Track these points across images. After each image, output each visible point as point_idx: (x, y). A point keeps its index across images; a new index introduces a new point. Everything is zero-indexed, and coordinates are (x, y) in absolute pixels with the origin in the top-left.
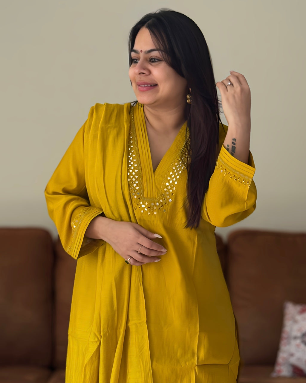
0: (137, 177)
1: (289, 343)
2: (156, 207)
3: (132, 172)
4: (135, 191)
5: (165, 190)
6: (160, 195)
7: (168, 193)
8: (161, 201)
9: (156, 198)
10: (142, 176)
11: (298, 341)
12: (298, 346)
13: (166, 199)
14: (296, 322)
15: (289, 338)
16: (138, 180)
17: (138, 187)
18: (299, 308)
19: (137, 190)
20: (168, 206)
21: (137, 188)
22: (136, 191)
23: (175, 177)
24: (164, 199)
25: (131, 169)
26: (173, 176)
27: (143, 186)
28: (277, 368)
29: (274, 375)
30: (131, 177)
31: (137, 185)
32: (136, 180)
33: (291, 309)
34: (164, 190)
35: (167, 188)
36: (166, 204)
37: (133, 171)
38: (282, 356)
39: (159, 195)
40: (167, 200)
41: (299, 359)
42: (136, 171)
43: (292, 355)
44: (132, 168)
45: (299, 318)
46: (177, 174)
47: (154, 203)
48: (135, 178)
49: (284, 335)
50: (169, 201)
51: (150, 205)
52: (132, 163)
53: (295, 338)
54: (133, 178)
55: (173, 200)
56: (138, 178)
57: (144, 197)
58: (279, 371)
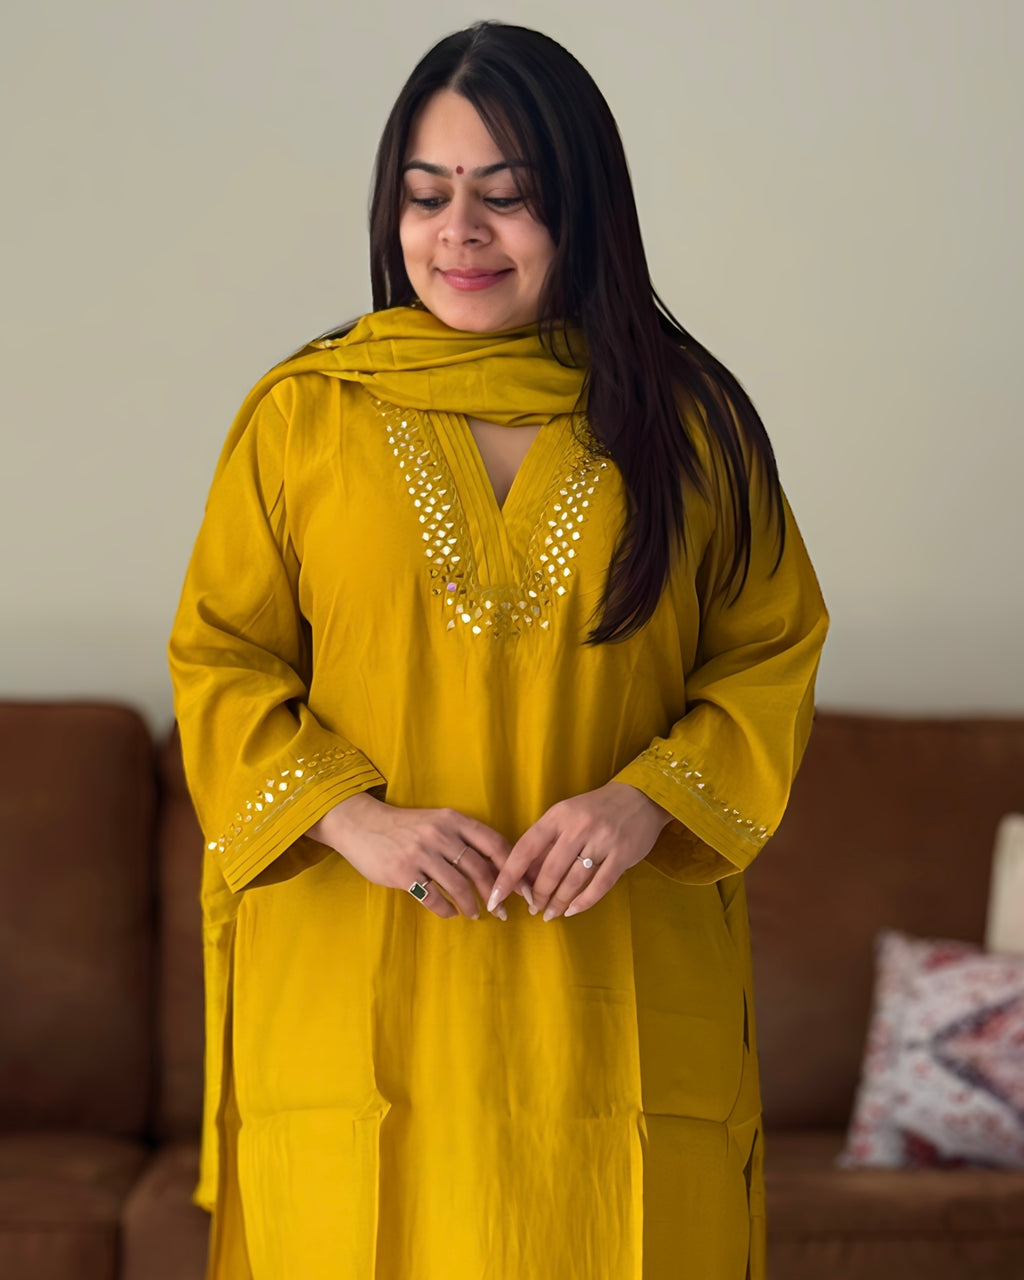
0: (449, 525)
1: (892, 1062)
2: (518, 614)
3: (434, 512)
4: (448, 568)
5: (544, 558)
6: (529, 576)
7: (551, 568)
8: (533, 594)
9: (515, 586)
10: (466, 523)
11: (922, 1057)
12: (920, 1071)
13: (546, 587)
14: (913, 995)
15: (892, 1046)
16: (456, 534)
17: (458, 555)
18: (923, 951)
19: (456, 565)
20: (554, 609)
21: (455, 559)
22: (452, 568)
23: (572, 518)
24: (540, 586)
25: (430, 505)
26: (564, 516)
27: (472, 549)
28: (857, 1140)
29: (847, 1161)
30: (433, 527)
31: (454, 552)
32: (450, 533)
33: (900, 957)
34: (541, 561)
35: (549, 554)
36: (549, 604)
37: (436, 508)
38: (872, 1101)
39: (526, 576)
40: (551, 589)
41: (924, 1112)
42: (446, 508)
43: (901, 1099)
44: (432, 501)
45: (924, 982)
46: (575, 510)
47: (513, 603)
48: (444, 529)
49: (878, 1037)
50: (556, 594)
51: (500, 608)
52: (429, 487)
53: (913, 1046)
54: (437, 529)
55: (570, 588)
56: (452, 528)
57: (478, 585)
58: (863, 1150)
